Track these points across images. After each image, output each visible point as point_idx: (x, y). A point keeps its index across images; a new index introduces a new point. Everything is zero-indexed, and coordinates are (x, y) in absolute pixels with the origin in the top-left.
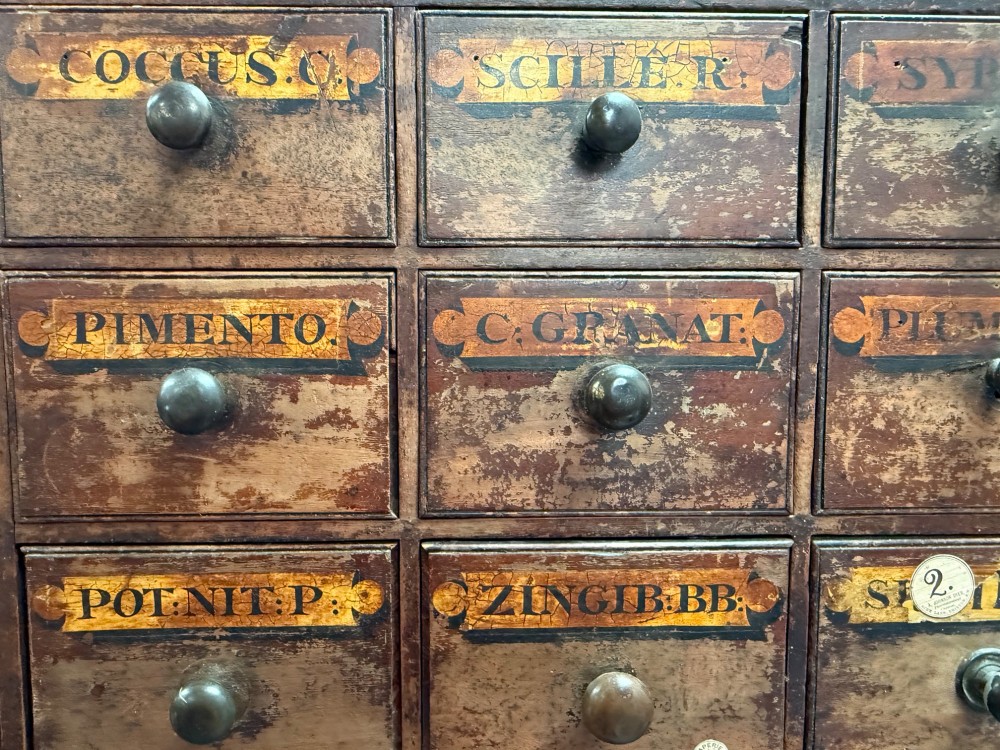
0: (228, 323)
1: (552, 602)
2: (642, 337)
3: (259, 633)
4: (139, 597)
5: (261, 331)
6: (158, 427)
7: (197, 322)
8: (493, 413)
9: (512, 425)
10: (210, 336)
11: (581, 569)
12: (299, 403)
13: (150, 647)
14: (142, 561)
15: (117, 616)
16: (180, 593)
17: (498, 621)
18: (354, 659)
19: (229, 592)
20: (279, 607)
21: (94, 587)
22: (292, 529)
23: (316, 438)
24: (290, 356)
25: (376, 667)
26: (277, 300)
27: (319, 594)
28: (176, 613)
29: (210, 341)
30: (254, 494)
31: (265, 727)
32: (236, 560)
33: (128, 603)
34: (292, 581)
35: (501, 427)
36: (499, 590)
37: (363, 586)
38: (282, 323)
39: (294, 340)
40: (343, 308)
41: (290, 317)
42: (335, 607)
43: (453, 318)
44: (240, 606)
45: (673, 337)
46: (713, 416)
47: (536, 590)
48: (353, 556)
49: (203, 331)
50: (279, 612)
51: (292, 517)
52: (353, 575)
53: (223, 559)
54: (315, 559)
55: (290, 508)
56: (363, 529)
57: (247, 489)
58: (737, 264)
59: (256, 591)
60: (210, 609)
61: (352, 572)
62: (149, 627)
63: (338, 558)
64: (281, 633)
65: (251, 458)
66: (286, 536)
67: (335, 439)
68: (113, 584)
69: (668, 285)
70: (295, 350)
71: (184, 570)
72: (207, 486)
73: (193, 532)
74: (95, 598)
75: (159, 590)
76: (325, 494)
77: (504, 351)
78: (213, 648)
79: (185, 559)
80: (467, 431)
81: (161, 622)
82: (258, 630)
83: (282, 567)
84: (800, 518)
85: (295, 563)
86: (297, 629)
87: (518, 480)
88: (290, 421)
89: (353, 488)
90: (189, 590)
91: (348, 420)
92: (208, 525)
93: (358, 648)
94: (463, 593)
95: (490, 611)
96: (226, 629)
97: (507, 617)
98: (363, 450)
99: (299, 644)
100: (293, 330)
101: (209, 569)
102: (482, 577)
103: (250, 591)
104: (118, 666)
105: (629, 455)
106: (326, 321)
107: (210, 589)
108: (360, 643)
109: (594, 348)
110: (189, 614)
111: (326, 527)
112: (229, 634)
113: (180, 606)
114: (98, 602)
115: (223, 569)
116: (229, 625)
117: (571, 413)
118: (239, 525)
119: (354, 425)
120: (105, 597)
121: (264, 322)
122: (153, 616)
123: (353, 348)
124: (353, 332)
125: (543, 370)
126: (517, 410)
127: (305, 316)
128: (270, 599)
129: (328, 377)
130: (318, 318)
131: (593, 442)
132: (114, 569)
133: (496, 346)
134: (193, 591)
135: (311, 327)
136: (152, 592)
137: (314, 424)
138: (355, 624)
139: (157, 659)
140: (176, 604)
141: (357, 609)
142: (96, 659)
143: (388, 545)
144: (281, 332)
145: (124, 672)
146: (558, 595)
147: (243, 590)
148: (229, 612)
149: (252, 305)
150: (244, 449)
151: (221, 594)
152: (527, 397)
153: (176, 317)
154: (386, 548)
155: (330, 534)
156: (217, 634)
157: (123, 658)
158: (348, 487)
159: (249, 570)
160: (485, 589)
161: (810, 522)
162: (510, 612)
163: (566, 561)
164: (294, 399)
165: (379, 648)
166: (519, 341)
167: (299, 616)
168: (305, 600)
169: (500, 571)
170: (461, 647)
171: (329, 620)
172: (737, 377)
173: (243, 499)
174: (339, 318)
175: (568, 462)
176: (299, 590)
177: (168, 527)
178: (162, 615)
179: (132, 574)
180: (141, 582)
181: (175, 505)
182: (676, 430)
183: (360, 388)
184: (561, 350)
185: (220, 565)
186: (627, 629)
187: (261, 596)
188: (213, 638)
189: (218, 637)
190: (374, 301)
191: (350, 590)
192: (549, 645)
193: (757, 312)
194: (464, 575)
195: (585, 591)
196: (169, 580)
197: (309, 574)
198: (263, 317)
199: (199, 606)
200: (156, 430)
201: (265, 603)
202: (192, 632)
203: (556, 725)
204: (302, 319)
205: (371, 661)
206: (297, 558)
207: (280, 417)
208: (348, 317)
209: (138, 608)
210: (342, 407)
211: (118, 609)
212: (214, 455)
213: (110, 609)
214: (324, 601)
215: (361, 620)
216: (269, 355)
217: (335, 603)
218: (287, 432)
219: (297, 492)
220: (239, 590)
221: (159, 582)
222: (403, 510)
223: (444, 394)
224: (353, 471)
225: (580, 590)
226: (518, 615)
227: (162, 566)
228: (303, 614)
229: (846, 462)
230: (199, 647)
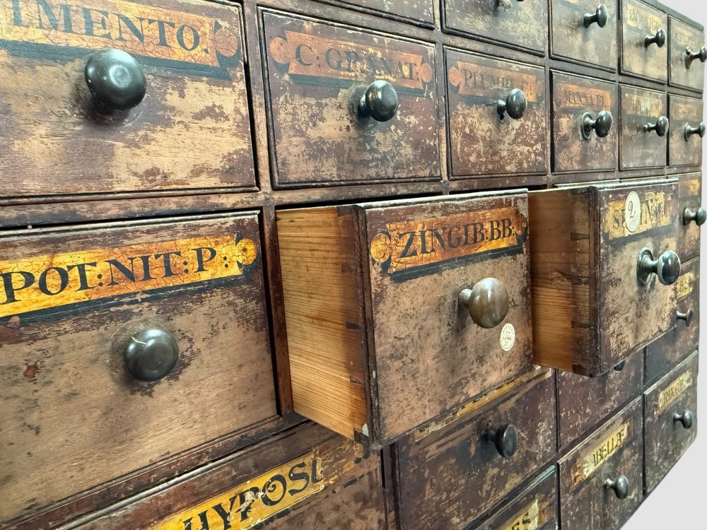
0: (122, 22)
1: (436, 242)
2: (377, 71)
3: (173, 291)
4: (64, 275)
5: (150, 33)
6: (67, 112)
7: (95, 16)
8: (309, 114)
9: (321, 123)
10: (107, 32)
11: (447, 214)
12: (185, 98)
13: (79, 320)
14: (64, 240)
15: (44, 296)
16: (103, 266)
17: (409, 262)
18: (242, 300)
19: (145, 259)
20: (186, 267)
21: (16, 270)
22: (189, 202)
23: (201, 128)
24: (175, 58)
25: (257, 303)
26: (160, 9)
27: (214, 253)
28: (101, 284)
29: (108, 36)
30: (159, 174)
31: (185, 368)
32: (148, 232)
33: (53, 281)
34: (194, 244)
35: (315, 125)
36: (408, 236)
37: (243, 243)
38: (166, 29)
39: (177, 45)
40: (211, 25)
41: (172, 25)
42: (226, 262)
43: (281, 44)
44: (156, 271)
45: (390, 73)
46: (410, 123)
47: (427, 234)
48: (234, 221)
49: (101, 26)
50: (186, 271)
51: (189, 192)
52: (235, 235)
53: (137, 231)
54: (208, 225)
55: (188, 184)
56: (239, 200)
57: (152, 169)
58: (412, 34)
59: (167, 256)
60: (131, 276)
61: (235, 233)
62: (77, 301)
63: (224, 224)
64: (189, 288)
65: (153, 143)
66: (186, 209)
67: (214, 129)
68: (36, 265)
69: (386, 41)
70: (179, 54)
71: (104, 245)
72: (119, 167)
73: (108, 210)
74: (17, 281)
75: (83, 265)
76: (212, 172)
77: (312, 71)
78: (136, 311)
79: (104, 234)
80: (297, 126)
81: (87, 295)
82: (171, 288)
83: (185, 235)
84: (445, 182)
85: (194, 230)
86: (201, 283)
87: (327, 161)
88: (181, 113)
89: (231, 168)
90: (110, 262)
91: (222, 114)
92: (122, 202)
93: (243, 291)
94: (388, 242)
95: (404, 255)
96: (145, 292)
97: (414, 257)
98: (234, 139)
99: (203, 295)
100: (175, 37)
101: (126, 242)
102: (398, 226)
103: (162, 257)
104: (50, 343)
105: (377, 145)
106: (199, 33)
107: (129, 259)
108: (245, 287)
109: (356, 76)
110: (113, 283)
111: (214, 200)
112: (148, 296)
113: (103, 278)
114: (22, 284)
115: (139, 240)
116: (148, 288)
117: (349, 117)
118: (147, 201)
119: (227, 118)
120: (29, 278)
121: (151, 26)
122: (79, 290)
123: (220, 57)
124: (219, 45)
125: (333, 87)
126: (322, 113)
127: (183, 26)
128: (178, 262)
129: (205, 79)
130: (194, 31)
131: (360, 136)
132: (35, 250)
133: (307, 67)
134: (115, 263)
135: (188, 37)
136: (76, 268)
137: (199, 116)
138: (240, 273)
139: (88, 330)
140: (100, 276)
141: (241, 262)
142: (27, 341)
143: (255, 212)
144: (166, 37)
145: (57, 348)
146: (438, 236)
147: (157, 256)
148: (147, 277)
149: (141, 10)
150: (147, 135)
151: (139, 263)
152: (326, 105)
153: (75, 8)
154: (254, 214)
155: (217, 205)
156: (139, 297)
157: (53, 334)
158: (227, 167)
159: (160, 239)
160: (401, 236)
161: (448, 185)
162: (414, 253)
163: (441, 209)
164: (182, 95)
165: (257, 289)
166: (319, 66)
167: (200, 273)
168: (205, 259)
169: (408, 220)
170: (389, 287)
171: (223, 273)
172: (417, 100)
173: (151, 178)
174: (208, 32)
175: (350, 149)
176: (199, 251)
177: (85, 206)
178: (88, 288)
179: (55, 252)
180: (64, 260)
181: (92, 184)
182: (396, 130)
183: (228, 90)
184: (340, 75)
185: (136, 237)
186: (470, 256)
187: (171, 260)
188: (137, 302)
189: (140, 300)
190: (230, 23)
191: (234, 248)
192: (436, 275)
193: (422, 63)
194: (388, 226)
195: (450, 231)
196: (92, 255)
197: (206, 238)
198: (151, 21)
199: (121, 275)
200: (66, 114)
201: (175, 266)
202: (116, 299)
203: (443, 334)
204: (182, 29)
205: (253, 299)
206: (195, 226)
207: (173, 109)
208: (215, 33)
209: (64, 285)
210: (218, 104)
211: (43, 288)
212: (122, 139)
213: (36, 289)
214: (218, 258)
215: (244, 270)
216: (158, 55)
217: (225, 258)
218: (179, 122)
219: (192, 171)
220: (154, 257)
221: (81, 257)
222: (262, 184)
223: (281, 99)
224: (230, 154)
225: (448, 230)
226: (420, 255)
227: (83, 243)
228: (204, 270)
229: (459, 150)
230: (125, 311)
